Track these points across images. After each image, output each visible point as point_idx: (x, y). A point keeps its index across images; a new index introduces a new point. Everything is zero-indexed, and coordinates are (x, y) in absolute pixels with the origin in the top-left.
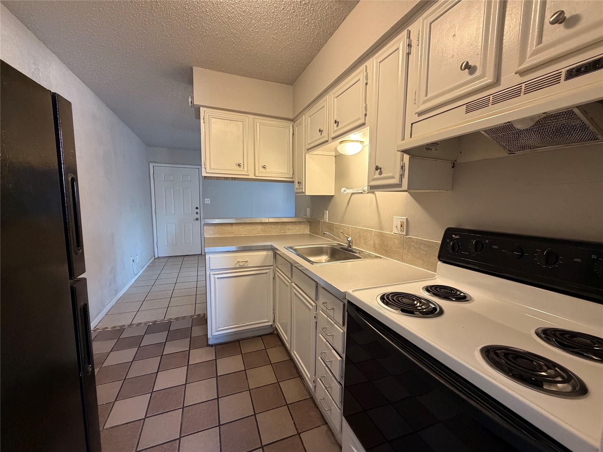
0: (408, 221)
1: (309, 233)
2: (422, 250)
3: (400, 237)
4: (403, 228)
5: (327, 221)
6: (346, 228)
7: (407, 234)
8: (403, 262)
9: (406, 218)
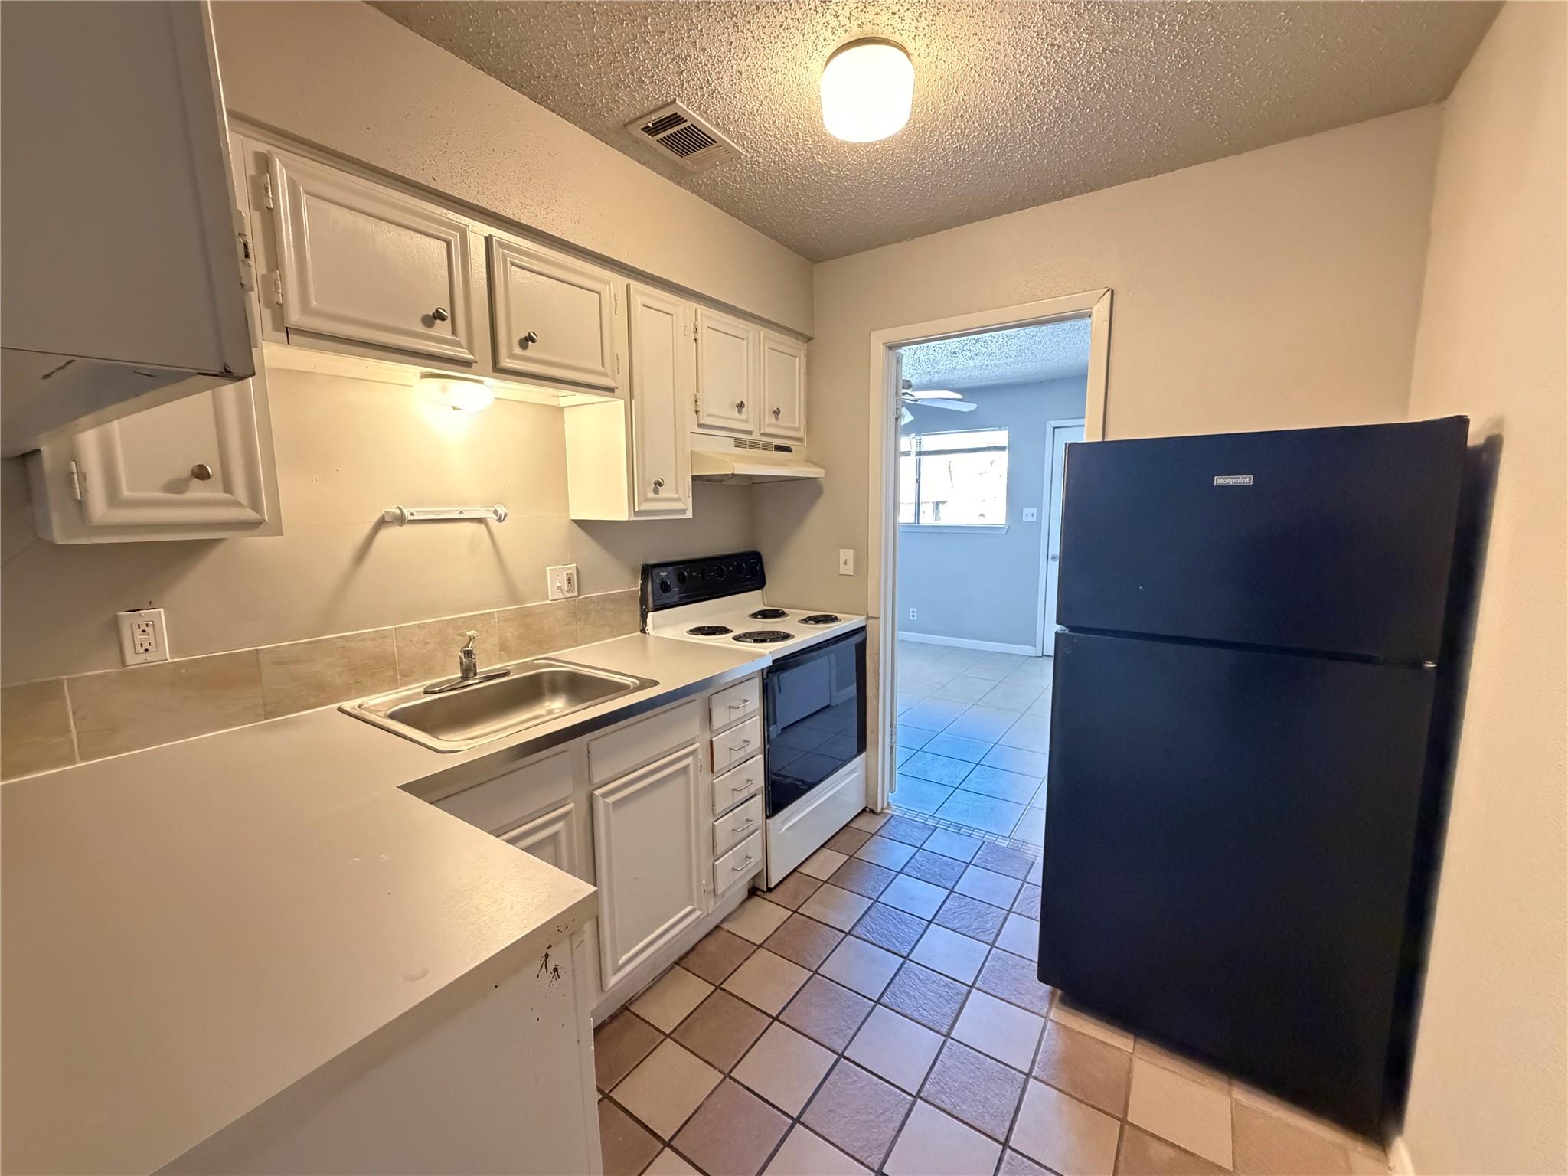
0: (580, 569)
2: (609, 611)
3: (567, 603)
4: (572, 586)
5: (168, 658)
6: (364, 640)
7: (580, 593)
9: (575, 565)
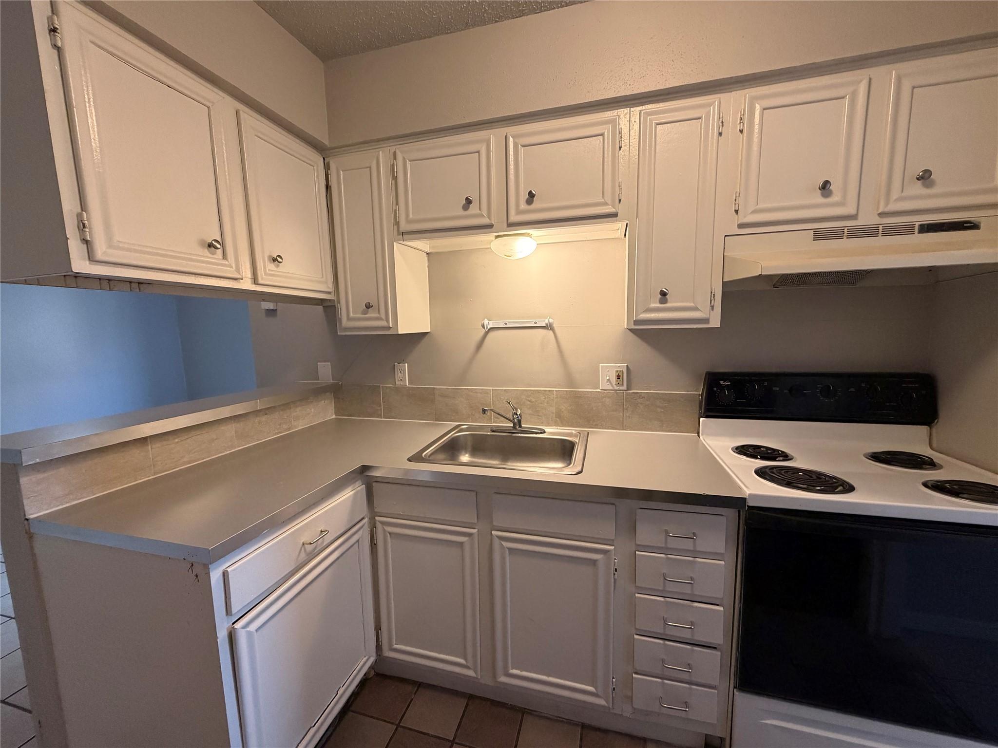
0: (630, 369)
1: (334, 417)
2: (659, 407)
3: (615, 394)
4: (621, 381)
5: (407, 384)
6: (476, 392)
7: (628, 388)
8: (623, 429)
9: (626, 365)
